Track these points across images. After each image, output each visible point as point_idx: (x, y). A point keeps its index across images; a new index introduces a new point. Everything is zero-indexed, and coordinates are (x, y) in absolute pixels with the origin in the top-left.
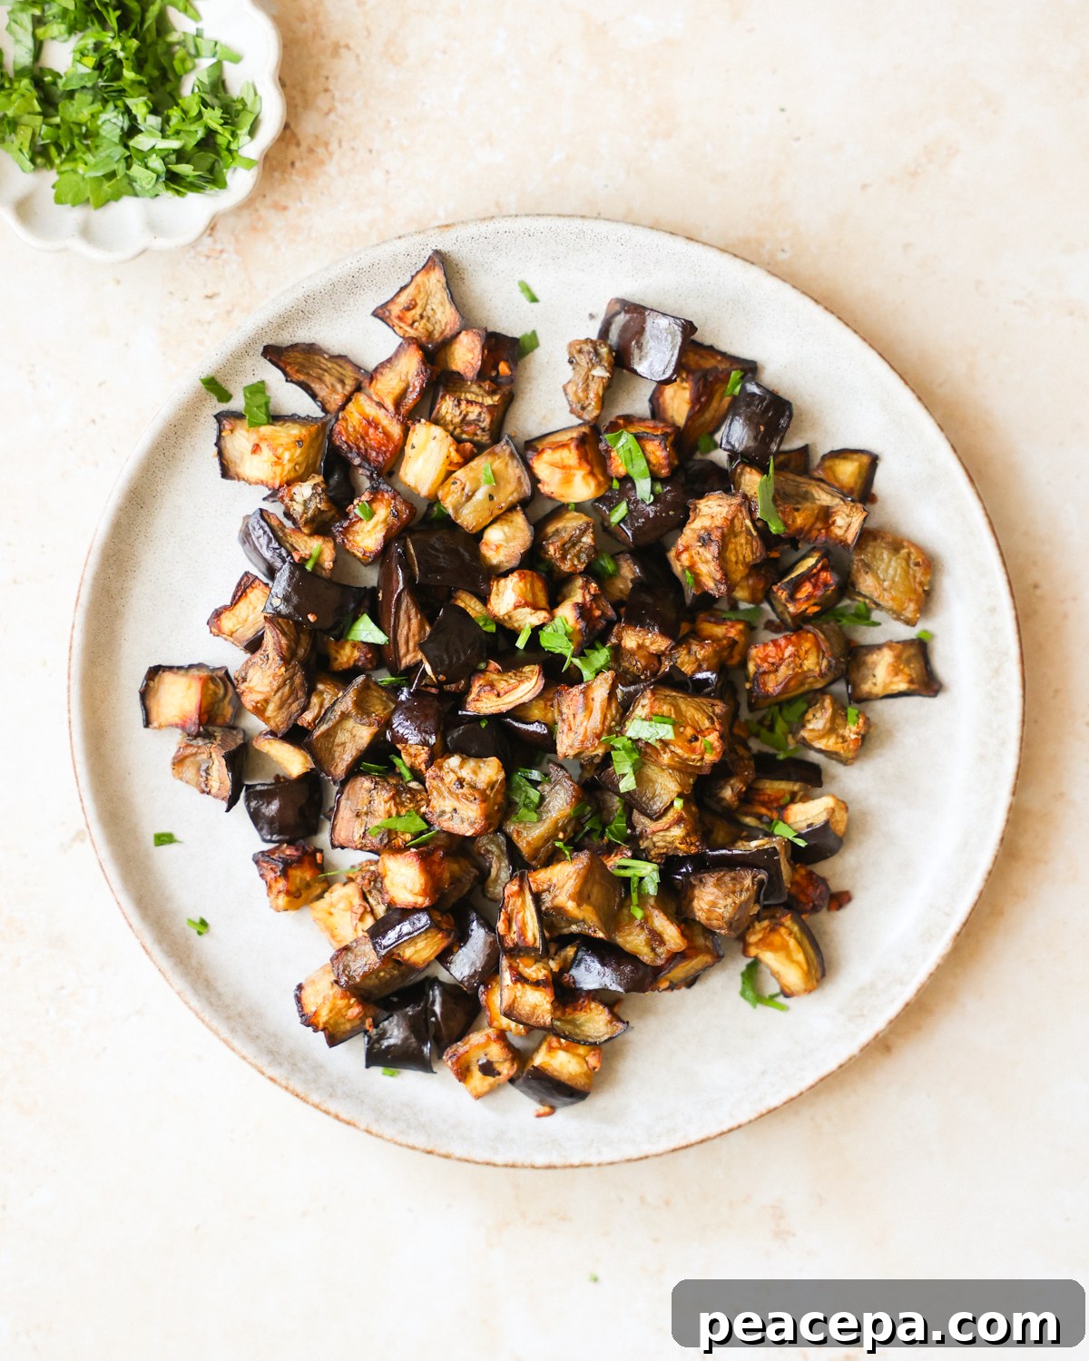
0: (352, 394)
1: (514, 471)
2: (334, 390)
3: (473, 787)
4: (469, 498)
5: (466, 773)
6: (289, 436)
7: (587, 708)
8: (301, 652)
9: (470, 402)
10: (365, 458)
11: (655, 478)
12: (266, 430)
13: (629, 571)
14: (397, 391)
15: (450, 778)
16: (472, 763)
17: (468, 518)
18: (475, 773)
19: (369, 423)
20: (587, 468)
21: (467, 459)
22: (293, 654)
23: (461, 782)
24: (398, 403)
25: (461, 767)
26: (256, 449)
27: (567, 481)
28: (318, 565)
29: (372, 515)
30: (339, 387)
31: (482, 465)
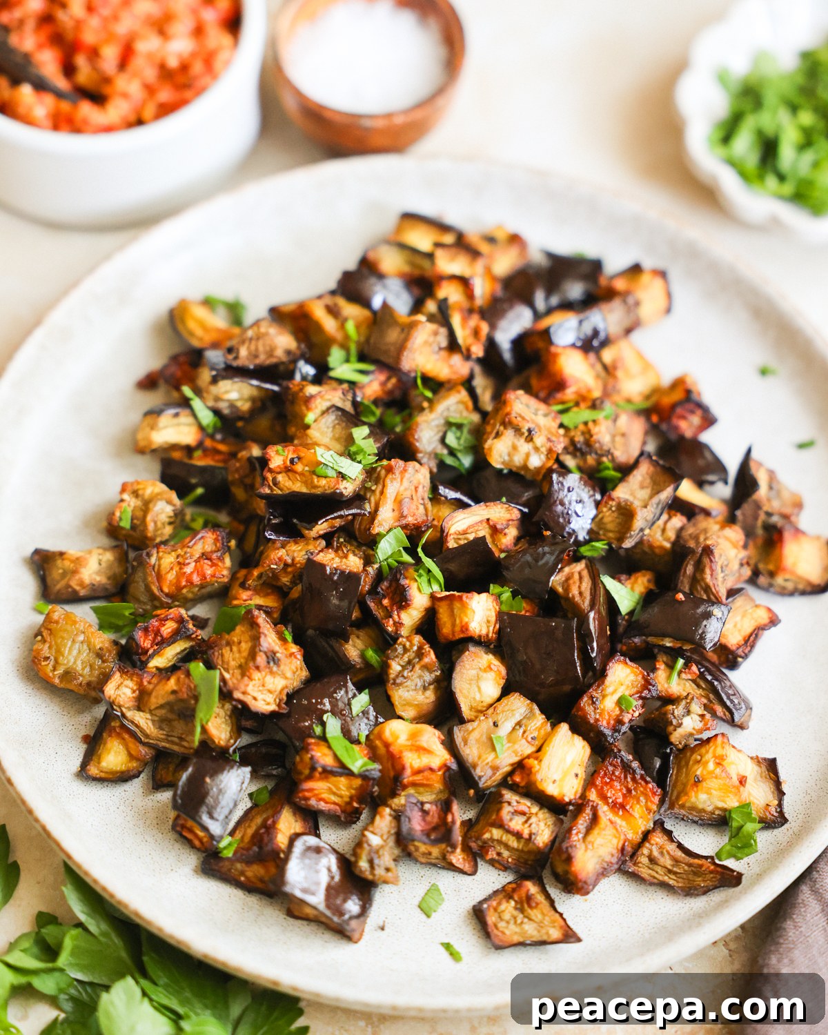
0: (640, 845)
1: (471, 752)
2: (661, 848)
3: (518, 431)
4: (519, 724)
5: (524, 447)
6: (708, 793)
7: (399, 502)
8: (690, 569)
9: (518, 835)
10: (626, 767)
11: (323, 738)
12: (732, 803)
13: (354, 649)
14: (596, 831)
15: (540, 440)
16: (518, 460)
17: (519, 705)
18: (515, 448)
19: (623, 806)
20: (394, 749)
21: (520, 766)
22: (699, 567)
23: (530, 438)
24: (595, 819)
25: (528, 455)
26: (742, 781)
27: (414, 736)
28: (671, 667)
29: (619, 703)
30: (656, 853)
31: (506, 758)
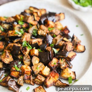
0: (56, 82)
2: (59, 82)
3: (42, 30)
4: (41, 66)
5: (43, 32)
6: (66, 75)
7: (26, 38)
8: (64, 47)
9: (40, 80)
10: (55, 72)
12: (69, 76)
14: (50, 79)
15: (45, 31)
17: (41, 64)
18: (42, 32)
19: (54, 77)
20: (24, 69)
21: (41, 71)
22: (65, 47)
23: (44, 31)
24: (50, 78)
26: (70, 74)
30: (58, 83)
31: (39, 70)
